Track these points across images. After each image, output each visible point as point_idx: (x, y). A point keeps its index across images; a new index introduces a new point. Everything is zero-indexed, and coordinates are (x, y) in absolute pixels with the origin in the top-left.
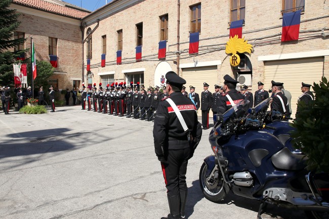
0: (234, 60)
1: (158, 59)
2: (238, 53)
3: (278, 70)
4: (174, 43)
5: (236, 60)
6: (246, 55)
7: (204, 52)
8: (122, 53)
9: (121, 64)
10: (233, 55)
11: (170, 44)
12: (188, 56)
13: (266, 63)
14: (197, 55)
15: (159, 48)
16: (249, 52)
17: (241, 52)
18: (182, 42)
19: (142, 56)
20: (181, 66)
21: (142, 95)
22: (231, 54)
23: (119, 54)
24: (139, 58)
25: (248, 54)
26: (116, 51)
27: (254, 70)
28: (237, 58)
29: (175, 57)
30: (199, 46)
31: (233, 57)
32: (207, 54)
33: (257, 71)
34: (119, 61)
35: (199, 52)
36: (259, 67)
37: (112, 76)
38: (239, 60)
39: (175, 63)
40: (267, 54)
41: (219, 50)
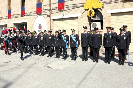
0: (90, 13)
1: (36, 14)
2: (93, 9)
3: (119, 19)
4: (47, 4)
5: (92, 13)
6: (99, 10)
7: (69, 8)
8: (12, 11)
9: (11, 18)
10: (89, 10)
11: (44, 5)
12: (57, 11)
13: (112, 15)
14: (64, 10)
15: (37, 8)
16: (101, 7)
17: (95, 8)
18: (53, 3)
19: (25, 12)
20: (53, 18)
21: (30, 37)
22: (88, 10)
23: (9, 12)
24: (23, 14)
25: (101, 9)
26: (7, 10)
27: (104, 19)
28: (92, 12)
29: (48, 13)
30: (65, 5)
31: (89, 11)
32: (71, 10)
33: (107, 19)
34: (10, 16)
35: (65, 9)
36: (107, 17)
37: (5, 26)
38: (94, 13)
39: (48, 16)
40: (113, 9)
41: (79, 7)
